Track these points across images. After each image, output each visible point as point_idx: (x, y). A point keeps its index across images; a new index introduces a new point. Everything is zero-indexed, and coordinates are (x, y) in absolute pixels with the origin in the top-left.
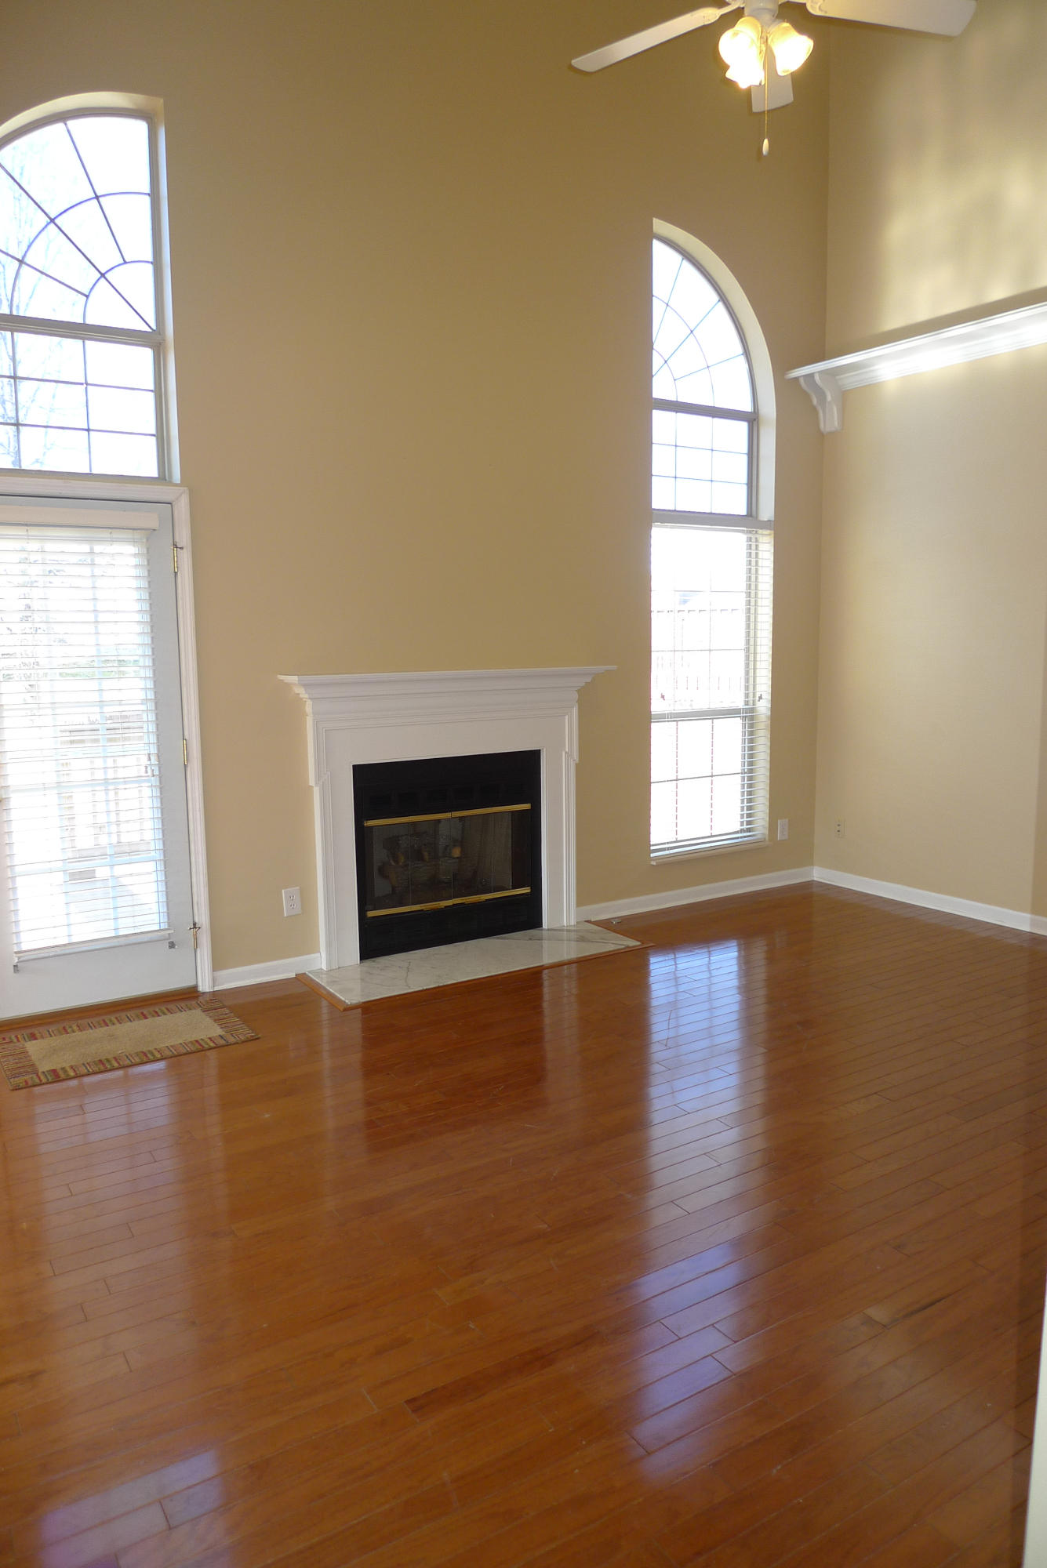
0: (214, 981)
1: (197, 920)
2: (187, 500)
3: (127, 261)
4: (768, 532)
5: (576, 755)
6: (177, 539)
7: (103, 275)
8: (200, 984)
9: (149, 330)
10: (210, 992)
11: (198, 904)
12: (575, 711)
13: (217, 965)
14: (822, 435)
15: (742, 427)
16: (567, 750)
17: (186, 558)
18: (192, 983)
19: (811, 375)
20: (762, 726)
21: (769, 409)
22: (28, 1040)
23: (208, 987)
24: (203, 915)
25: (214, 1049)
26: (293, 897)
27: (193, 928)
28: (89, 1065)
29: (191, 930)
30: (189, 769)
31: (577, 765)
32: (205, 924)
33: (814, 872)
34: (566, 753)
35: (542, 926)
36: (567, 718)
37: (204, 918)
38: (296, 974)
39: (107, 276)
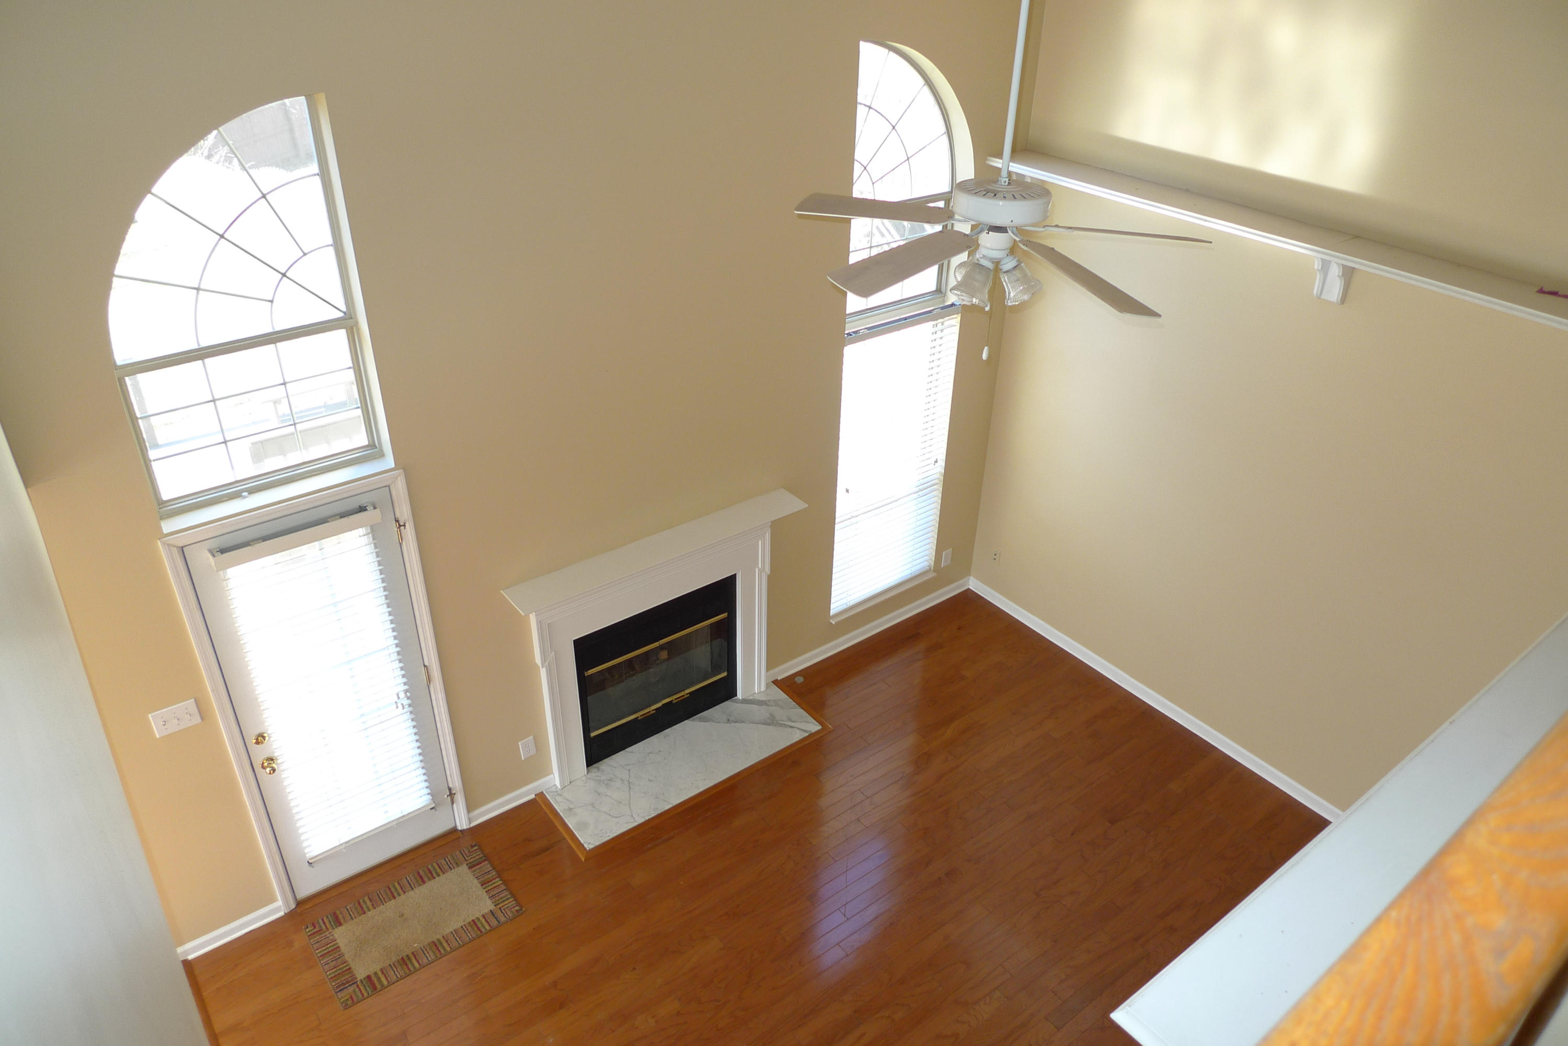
0: (470, 821)
1: (451, 786)
2: (404, 481)
3: (306, 252)
4: (955, 316)
5: (768, 569)
6: (398, 515)
7: (284, 275)
8: (458, 824)
9: (341, 315)
10: (467, 829)
11: (451, 776)
12: (768, 536)
13: (470, 808)
16: (760, 566)
17: (409, 532)
18: (452, 826)
22: (334, 927)
23: (465, 825)
24: (456, 782)
25: (490, 931)
26: (528, 744)
27: (450, 795)
28: (395, 966)
29: (448, 796)
30: (431, 686)
31: (768, 576)
32: (458, 787)
33: (970, 581)
34: (758, 567)
35: (736, 696)
36: (760, 542)
37: (457, 784)
38: (535, 795)
39: (287, 274)
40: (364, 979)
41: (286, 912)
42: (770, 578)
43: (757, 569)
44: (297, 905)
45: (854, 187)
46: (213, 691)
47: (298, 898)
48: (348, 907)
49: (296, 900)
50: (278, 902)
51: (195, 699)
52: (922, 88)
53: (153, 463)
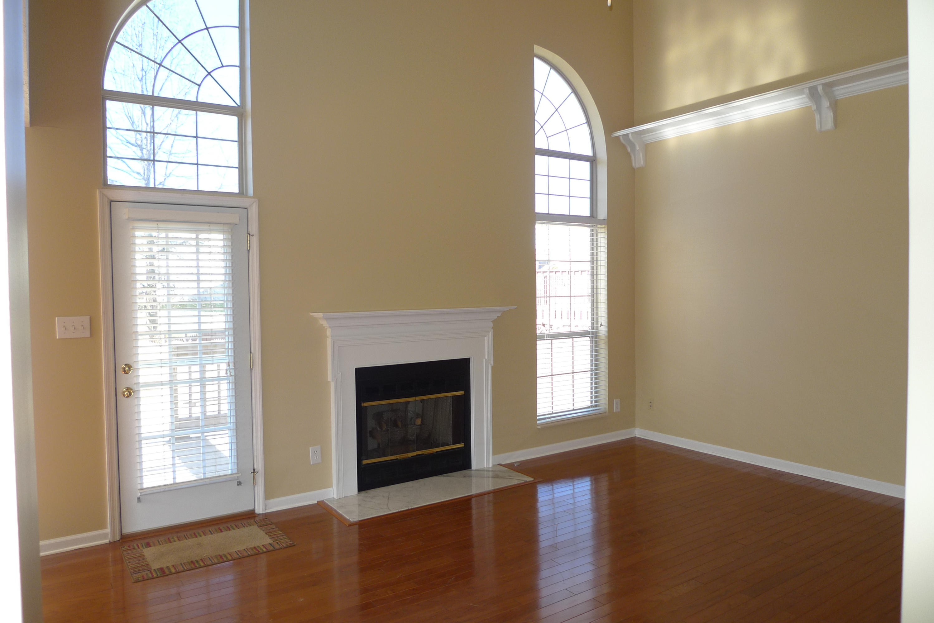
0: (265, 506)
1: (255, 467)
2: (257, 207)
3: (224, 65)
4: (603, 226)
5: (491, 361)
6: (250, 230)
7: (209, 73)
8: (256, 508)
9: (237, 106)
10: (262, 513)
11: (256, 456)
12: (491, 334)
13: (268, 496)
14: (633, 169)
15: (587, 165)
16: (486, 358)
17: (255, 241)
18: (249, 508)
19: (627, 135)
20: (603, 342)
21: (602, 154)
22: (145, 547)
23: (261, 510)
24: (259, 465)
25: (266, 552)
26: (316, 452)
27: (253, 472)
28: (185, 565)
29: (251, 473)
30: (253, 372)
31: (492, 367)
32: (260, 469)
33: (636, 431)
34: (486, 360)
35: (471, 468)
36: (486, 338)
37: (260, 466)
38: (317, 502)
39: (212, 74)
40: (157, 569)
41: (111, 541)
42: (493, 368)
43: (484, 360)
44: (120, 539)
45: (536, 136)
46: (104, 313)
47: (123, 532)
48: (160, 540)
49: (121, 535)
50: (107, 529)
51: (90, 317)
52: (571, 94)
53: (108, 159)
